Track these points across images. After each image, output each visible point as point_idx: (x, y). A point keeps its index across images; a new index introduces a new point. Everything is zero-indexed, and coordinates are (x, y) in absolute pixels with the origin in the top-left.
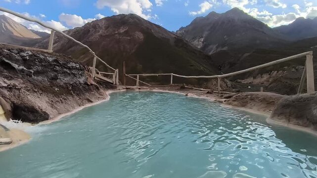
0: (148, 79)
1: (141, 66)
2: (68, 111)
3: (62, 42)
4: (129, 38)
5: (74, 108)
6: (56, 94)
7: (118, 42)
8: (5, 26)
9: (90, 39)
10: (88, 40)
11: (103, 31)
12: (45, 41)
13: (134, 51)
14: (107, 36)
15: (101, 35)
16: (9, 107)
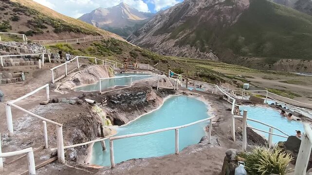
0: (250, 54)
1: (243, 38)
2: (133, 119)
3: (164, 20)
4: (231, 7)
5: (136, 117)
6: (129, 111)
7: (218, 13)
8: (124, 12)
9: (189, 14)
10: (187, 16)
11: (203, 3)
12: (151, 21)
13: (236, 21)
14: (206, 9)
15: (200, 8)
16: (113, 120)
